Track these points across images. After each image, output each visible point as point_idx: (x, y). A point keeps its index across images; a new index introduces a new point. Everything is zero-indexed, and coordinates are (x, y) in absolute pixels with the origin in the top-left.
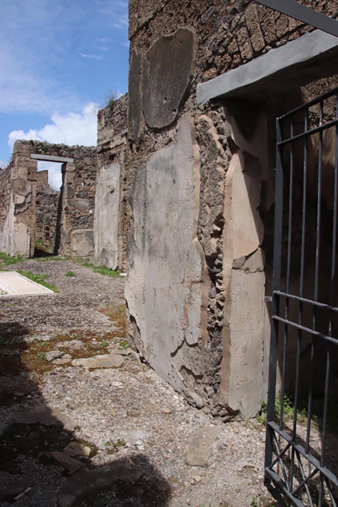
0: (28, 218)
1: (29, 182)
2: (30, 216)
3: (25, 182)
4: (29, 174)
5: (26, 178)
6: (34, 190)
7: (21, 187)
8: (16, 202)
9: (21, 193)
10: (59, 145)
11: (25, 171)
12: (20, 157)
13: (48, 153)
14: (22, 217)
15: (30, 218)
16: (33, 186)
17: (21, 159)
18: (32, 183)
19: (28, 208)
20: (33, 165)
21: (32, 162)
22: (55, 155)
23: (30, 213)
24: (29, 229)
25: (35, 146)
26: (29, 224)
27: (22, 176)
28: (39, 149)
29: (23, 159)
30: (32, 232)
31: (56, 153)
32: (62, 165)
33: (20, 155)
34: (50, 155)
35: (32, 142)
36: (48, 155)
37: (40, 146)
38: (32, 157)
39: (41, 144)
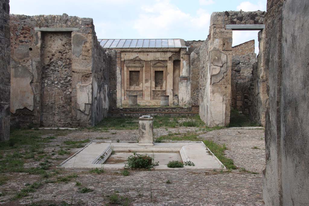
0: (223, 88)
1: (224, 52)
2: (225, 86)
3: (221, 52)
4: (224, 44)
5: (221, 48)
6: (229, 60)
7: (217, 58)
8: (212, 73)
9: (216, 64)
10: (255, 12)
11: (220, 42)
12: (215, 29)
13: (243, 22)
14: (218, 87)
15: (226, 87)
16: (228, 56)
17: (217, 31)
18: (227, 53)
19: (223, 78)
20: (228, 36)
21: (227, 33)
22: (250, 24)
23: (226, 83)
24: (225, 99)
25: (229, 17)
26: (224, 93)
27: (217, 47)
28: (234, 19)
29: (218, 30)
30: (227, 101)
31: (252, 21)
32: (259, 33)
33: (215, 27)
34: (245, 23)
35: (227, 13)
36: (243, 24)
37: (235, 16)
38: (227, 28)
39: (236, 14)
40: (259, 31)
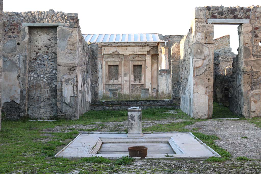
0: (206, 80)
1: (207, 45)
2: (208, 78)
3: (203, 45)
4: (206, 38)
5: (203, 41)
6: (211, 53)
7: (199, 51)
8: (195, 65)
9: (199, 56)
11: (202, 36)
12: (197, 22)
13: (223, 16)
14: (201, 80)
15: (209, 80)
16: (210, 49)
17: (199, 25)
18: (209, 46)
19: (206, 70)
20: (210, 29)
21: (209, 26)
22: (231, 18)
23: (208, 76)
24: (208, 91)
25: (210, 11)
26: (207, 85)
27: (200, 40)
28: (215, 13)
30: (210, 93)
31: (232, 16)
32: (238, 27)
34: (226, 18)
35: (208, 8)
36: (224, 18)
37: (216, 11)
38: (209, 22)
39: (217, 9)
40: (238, 25)
